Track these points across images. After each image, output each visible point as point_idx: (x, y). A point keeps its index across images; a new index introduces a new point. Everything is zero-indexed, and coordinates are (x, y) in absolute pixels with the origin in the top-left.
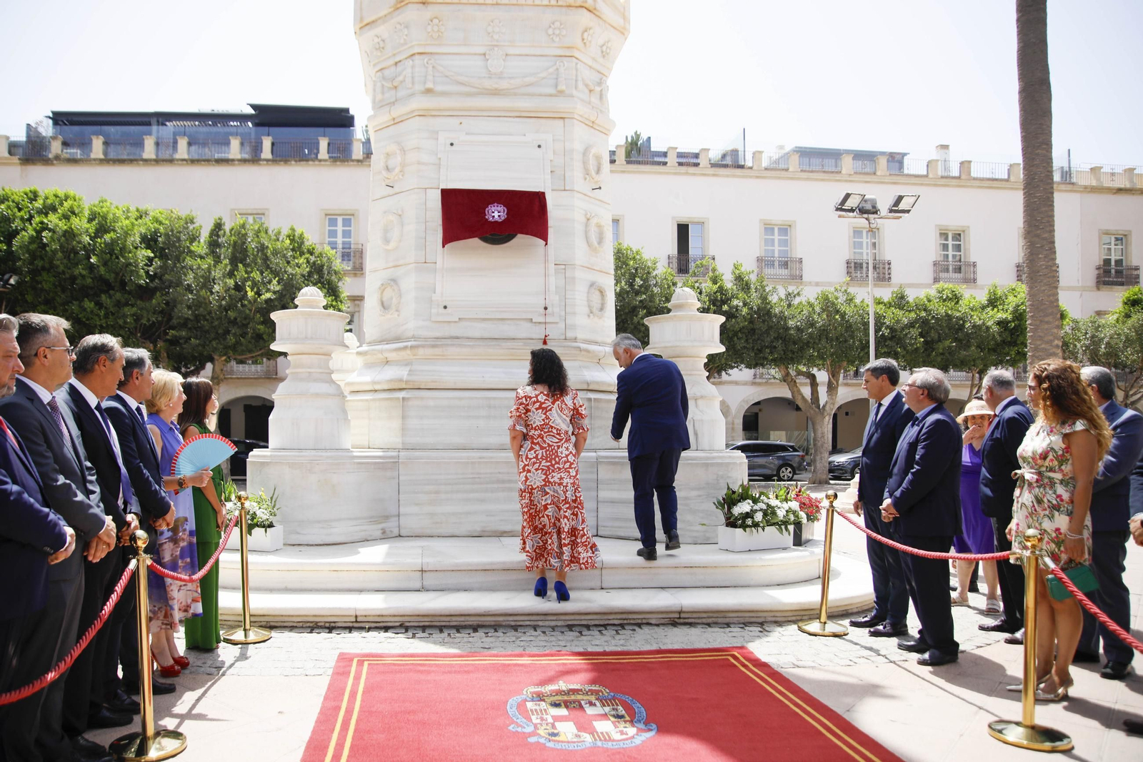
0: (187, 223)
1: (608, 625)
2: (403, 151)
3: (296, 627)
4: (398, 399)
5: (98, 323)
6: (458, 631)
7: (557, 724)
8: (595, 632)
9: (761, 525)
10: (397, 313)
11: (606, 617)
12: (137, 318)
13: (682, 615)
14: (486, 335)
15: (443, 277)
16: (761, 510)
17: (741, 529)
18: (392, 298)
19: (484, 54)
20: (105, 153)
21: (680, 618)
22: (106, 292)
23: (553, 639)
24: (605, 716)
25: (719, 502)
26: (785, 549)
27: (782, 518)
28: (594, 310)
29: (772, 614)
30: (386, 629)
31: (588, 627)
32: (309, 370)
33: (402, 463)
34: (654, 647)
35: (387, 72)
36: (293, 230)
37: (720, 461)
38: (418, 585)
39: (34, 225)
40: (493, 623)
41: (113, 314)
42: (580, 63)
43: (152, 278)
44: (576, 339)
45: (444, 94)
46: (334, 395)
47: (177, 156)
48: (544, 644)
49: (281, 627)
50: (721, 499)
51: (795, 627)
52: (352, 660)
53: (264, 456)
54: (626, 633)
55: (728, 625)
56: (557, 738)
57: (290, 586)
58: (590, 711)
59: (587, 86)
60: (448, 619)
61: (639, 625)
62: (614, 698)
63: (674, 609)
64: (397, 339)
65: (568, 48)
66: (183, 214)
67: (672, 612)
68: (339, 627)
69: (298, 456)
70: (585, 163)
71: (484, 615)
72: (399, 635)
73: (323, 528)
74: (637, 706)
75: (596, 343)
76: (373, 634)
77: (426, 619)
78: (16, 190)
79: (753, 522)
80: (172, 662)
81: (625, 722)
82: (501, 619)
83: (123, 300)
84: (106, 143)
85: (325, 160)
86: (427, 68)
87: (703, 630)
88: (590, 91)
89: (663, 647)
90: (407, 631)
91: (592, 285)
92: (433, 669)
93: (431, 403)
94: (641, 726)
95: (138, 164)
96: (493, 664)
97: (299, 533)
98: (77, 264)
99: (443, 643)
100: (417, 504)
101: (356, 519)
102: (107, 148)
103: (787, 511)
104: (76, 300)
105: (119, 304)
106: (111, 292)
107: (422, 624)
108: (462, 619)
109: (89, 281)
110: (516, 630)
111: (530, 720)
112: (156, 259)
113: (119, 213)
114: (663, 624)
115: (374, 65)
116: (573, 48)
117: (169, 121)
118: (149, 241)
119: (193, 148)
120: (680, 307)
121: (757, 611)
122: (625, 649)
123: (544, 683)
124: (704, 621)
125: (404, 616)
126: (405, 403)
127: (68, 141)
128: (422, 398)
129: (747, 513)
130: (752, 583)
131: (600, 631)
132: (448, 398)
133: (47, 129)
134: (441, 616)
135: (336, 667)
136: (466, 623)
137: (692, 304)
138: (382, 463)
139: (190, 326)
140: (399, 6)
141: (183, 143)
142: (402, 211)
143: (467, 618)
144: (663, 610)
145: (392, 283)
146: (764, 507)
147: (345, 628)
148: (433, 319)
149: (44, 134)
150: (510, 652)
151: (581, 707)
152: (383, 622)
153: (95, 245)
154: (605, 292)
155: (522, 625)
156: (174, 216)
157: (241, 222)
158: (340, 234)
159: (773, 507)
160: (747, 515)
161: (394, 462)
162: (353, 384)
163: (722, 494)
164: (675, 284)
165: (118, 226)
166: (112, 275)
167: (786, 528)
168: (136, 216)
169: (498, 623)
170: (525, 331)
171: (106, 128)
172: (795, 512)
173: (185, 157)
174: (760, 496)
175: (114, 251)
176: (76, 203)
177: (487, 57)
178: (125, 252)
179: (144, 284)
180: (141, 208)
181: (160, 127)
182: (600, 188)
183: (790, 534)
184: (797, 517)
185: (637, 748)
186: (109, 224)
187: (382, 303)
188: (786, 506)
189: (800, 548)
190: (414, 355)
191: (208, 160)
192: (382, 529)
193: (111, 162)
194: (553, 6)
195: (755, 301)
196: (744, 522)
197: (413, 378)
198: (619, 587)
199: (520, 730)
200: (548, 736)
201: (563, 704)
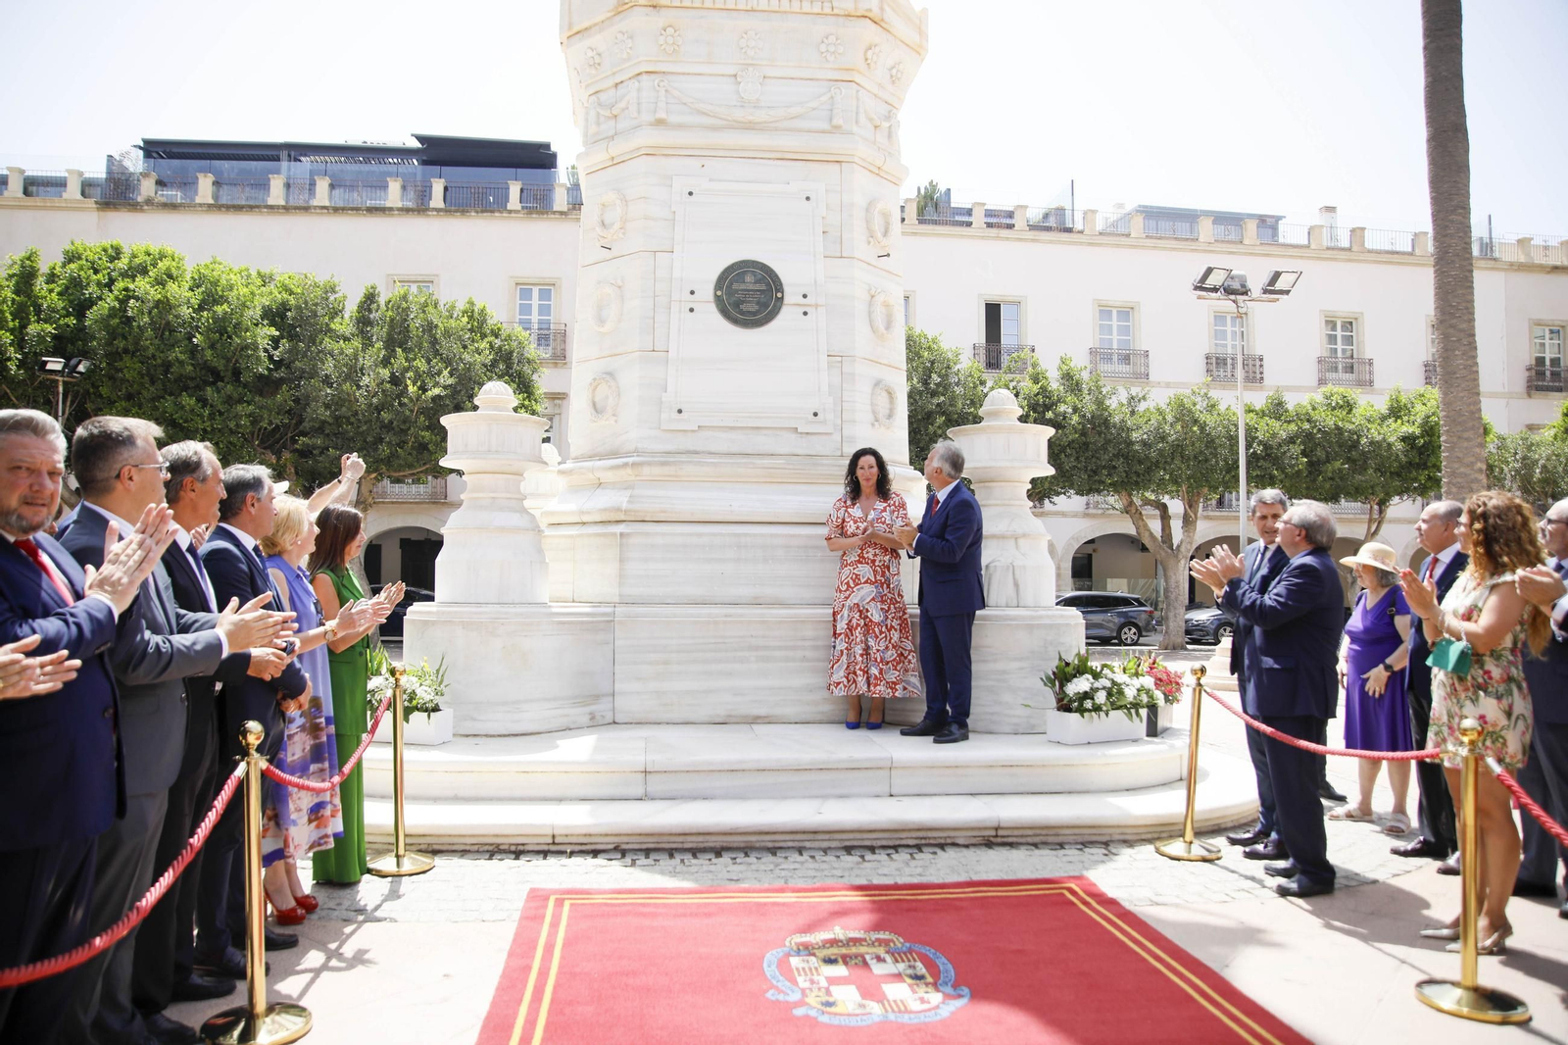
0: (326, 292)
1: (900, 846)
2: (625, 201)
3: (470, 851)
4: (615, 534)
6: (695, 856)
7: (833, 989)
8: (882, 856)
9: (1104, 708)
10: (614, 418)
11: (897, 835)
12: (255, 420)
13: (1000, 833)
14: (735, 449)
15: (678, 371)
16: (1104, 688)
17: (1077, 715)
18: (607, 398)
19: (735, 76)
20: (216, 197)
21: (997, 836)
22: (214, 383)
23: (824, 866)
24: (898, 977)
25: (1048, 678)
26: (1135, 741)
27: (1131, 700)
28: (880, 416)
29: (1120, 830)
30: (595, 853)
31: (872, 849)
32: (493, 495)
33: (619, 622)
34: (963, 878)
35: (603, 97)
37: (1047, 622)
38: (639, 791)
39: (116, 293)
40: (742, 845)
41: (221, 414)
42: (861, 91)
43: (279, 364)
45: (680, 127)
46: (528, 530)
47: (315, 202)
48: (812, 873)
49: (450, 851)
50: (1051, 673)
51: (1151, 848)
54: (925, 857)
55: (1061, 846)
56: (832, 1009)
57: (461, 793)
58: (878, 969)
59: (871, 120)
60: (681, 839)
61: (942, 846)
62: (910, 951)
63: (988, 824)
64: (614, 454)
65: (846, 69)
66: (322, 279)
67: (985, 828)
68: (530, 851)
69: (476, 613)
70: (868, 222)
71: (731, 834)
72: (613, 862)
73: (508, 712)
74: (942, 962)
76: (577, 860)
77: (650, 839)
79: (1093, 704)
80: (293, 902)
81: (927, 984)
82: (756, 838)
83: (235, 395)
84: (217, 184)
85: (517, 212)
86: (658, 92)
87: (1028, 853)
88: (876, 127)
89: (976, 878)
90: (625, 855)
91: (877, 384)
92: (660, 910)
93: (659, 540)
94: (949, 990)
95: (262, 212)
96: (743, 903)
97: (475, 720)
98: (173, 346)
99: (674, 873)
100: (639, 679)
101: (554, 699)
102: (218, 191)
103: (1138, 690)
104: (171, 394)
105: (229, 401)
106: (220, 384)
107: (644, 846)
108: (701, 838)
109: (190, 368)
110: (774, 854)
111: (794, 982)
112: (285, 340)
113: (234, 279)
114: (974, 845)
115: (587, 87)
116: (852, 69)
117: (305, 155)
118: (275, 315)
119: (337, 192)
120: (994, 414)
121: (1100, 827)
122: (923, 880)
123: (809, 928)
124: (1029, 840)
125: (620, 835)
126: (624, 540)
127: (165, 180)
128: (647, 534)
129: (1086, 693)
130: (1092, 787)
131: (888, 855)
132: (682, 534)
133: (136, 163)
134: (671, 835)
135: (526, 909)
136: (706, 845)
137: (1009, 411)
138: (592, 622)
139: (326, 432)
140: (621, 9)
141: (322, 185)
142: (623, 281)
143: (708, 838)
144: (973, 825)
145: (608, 377)
146: (1108, 684)
147: (539, 853)
148: (663, 427)
149: (132, 170)
150: (766, 886)
151: (865, 964)
152: (591, 844)
153: (199, 319)
154: (895, 393)
155: (781, 848)
156: (309, 282)
157: (402, 292)
158: (535, 309)
159: (1119, 685)
160: (1086, 695)
161: (608, 621)
162: (552, 513)
163: (1051, 666)
164: (983, 383)
165: (232, 295)
166: (223, 361)
167: (1138, 714)
168: (259, 282)
169: (749, 845)
170: (787, 444)
171: (217, 163)
172: (1148, 692)
173: (327, 203)
174: (1102, 669)
175: (225, 329)
176: (174, 264)
177: (739, 79)
178: (241, 330)
179: (266, 372)
180: (265, 271)
181: (293, 163)
182: (888, 255)
183: (1141, 721)
184: (1151, 697)
185: (943, 1022)
186: (220, 293)
187: (594, 405)
188: (1137, 683)
189: (1155, 739)
190: (637, 476)
191: (357, 209)
192: (590, 714)
193: (223, 209)
194: (826, 15)
195: (1089, 406)
196: (1081, 705)
197: (635, 506)
198: (914, 793)
199: (781, 997)
200: (820, 1006)
201: (840, 960)
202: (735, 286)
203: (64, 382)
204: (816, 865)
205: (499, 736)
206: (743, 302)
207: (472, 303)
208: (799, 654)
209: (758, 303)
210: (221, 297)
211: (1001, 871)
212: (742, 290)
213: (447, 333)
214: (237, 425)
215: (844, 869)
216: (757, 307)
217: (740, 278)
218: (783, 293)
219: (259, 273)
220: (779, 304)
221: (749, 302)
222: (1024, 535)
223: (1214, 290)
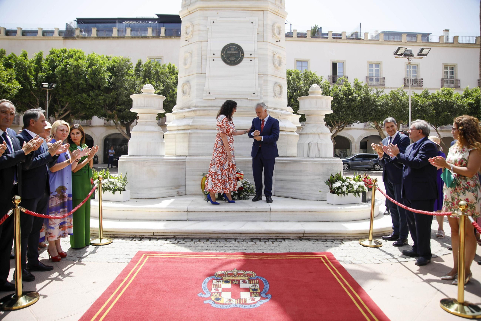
0: (126, 62)
1: (270, 239)
2: (193, 25)
3: (127, 237)
4: (187, 133)
5: (88, 103)
6: (199, 241)
7: (222, 292)
8: (262, 243)
9: (346, 192)
10: (189, 96)
11: (269, 235)
12: (105, 101)
13: (305, 235)
15: (209, 80)
16: (346, 185)
17: (336, 194)
18: (187, 89)
20: (97, 35)
21: (304, 236)
22: (92, 90)
23: (241, 245)
24: (248, 289)
25: (327, 182)
26: (357, 204)
27: (356, 189)
28: (277, 94)
29: (347, 235)
30: (166, 239)
31: (260, 240)
32: (146, 121)
33: (188, 162)
34: (287, 251)
37: (329, 162)
38: (186, 218)
39: (64, 63)
40: (216, 237)
41: (94, 99)
43: (111, 84)
46: (157, 132)
47: (126, 35)
48: (235, 248)
49: (119, 237)
50: (328, 180)
51: (357, 242)
52: (142, 255)
53: (124, 159)
54: (277, 243)
55: (326, 240)
57: (128, 218)
58: (242, 285)
60: (195, 235)
61: (284, 239)
62: (257, 279)
63: (300, 232)
64: (189, 107)
66: (125, 58)
67: (300, 233)
68: (146, 238)
69: (138, 159)
70: (273, 30)
71: (212, 233)
72: (171, 242)
73: (149, 191)
74: (266, 284)
75: (277, 109)
76: (160, 241)
77: (185, 235)
78: (57, 49)
79: (342, 191)
80: (57, 254)
82: (220, 235)
83: (99, 93)
84: (97, 31)
90: (176, 240)
91: (275, 83)
92: (178, 260)
93: (201, 135)
95: (110, 39)
96: (207, 258)
98: (80, 79)
99: (188, 247)
100: (194, 180)
101: (165, 187)
102: (98, 33)
103: (359, 186)
104: (80, 93)
105: (97, 95)
106: (94, 90)
107: (182, 237)
108: (202, 235)
109: (85, 85)
110: (226, 241)
111: (210, 290)
112: (113, 77)
113: (99, 58)
114: (295, 239)
117: (124, 21)
118: (111, 69)
119: (133, 32)
120: (313, 93)
122: (273, 251)
124: (315, 238)
126: (190, 135)
127: (82, 30)
128: (198, 133)
129: (339, 187)
130: (340, 220)
131: (265, 242)
132: (209, 133)
133: (74, 25)
134: (192, 233)
135: (134, 258)
136: (204, 237)
137: (318, 92)
138: (178, 162)
139: (126, 104)
141: (128, 30)
142: (192, 51)
143: (204, 234)
144: (295, 232)
145: (187, 83)
146: (348, 184)
147: (148, 238)
148: (204, 98)
149: (73, 27)
150: (218, 252)
151: (239, 283)
152: (165, 236)
153: (88, 71)
154: (282, 86)
155: (229, 238)
156: (121, 59)
157: (149, 61)
159: (352, 184)
160: (340, 188)
161: (184, 162)
163: (328, 177)
164: (329, 87)
165: (98, 63)
166: (95, 83)
167: (358, 194)
168: (107, 59)
169: (218, 237)
170: (246, 103)
171: (98, 25)
172: (362, 187)
173: (130, 36)
174: (346, 179)
175: (96, 73)
176: (81, 54)
178: (100, 73)
179: (108, 86)
180: (109, 56)
181: (120, 24)
182: (280, 41)
183: (360, 197)
184: (363, 189)
187: (183, 92)
188: (358, 184)
189: (365, 203)
190: (195, 114)
191: (138, 37)
192: (177, 192)
193: (99, 38)
195: (363, 94)
196: (338, 191)
197: (194, 124)
198: (279, 220)
199: (203, 295)
200: (215, 300)
201: (230, 281)
202: (228, 52)
203: (49, 91)
204: (238, 245)
205: (145, 199)
206: (230, 57)
207: (170, 64)
209: (235, 57)
210: (94, 64)
211: (301, 249)
212: (230, 53)
213: (162, 74)
214: (99, 103)
215: (247, 247)
216: (235, 59)
217: (229, 49)
218: (243, 54)
219: (107, 57)
220: (242, 57)
221: (232, 57)
222: (322, 133)
223: (401, 55)
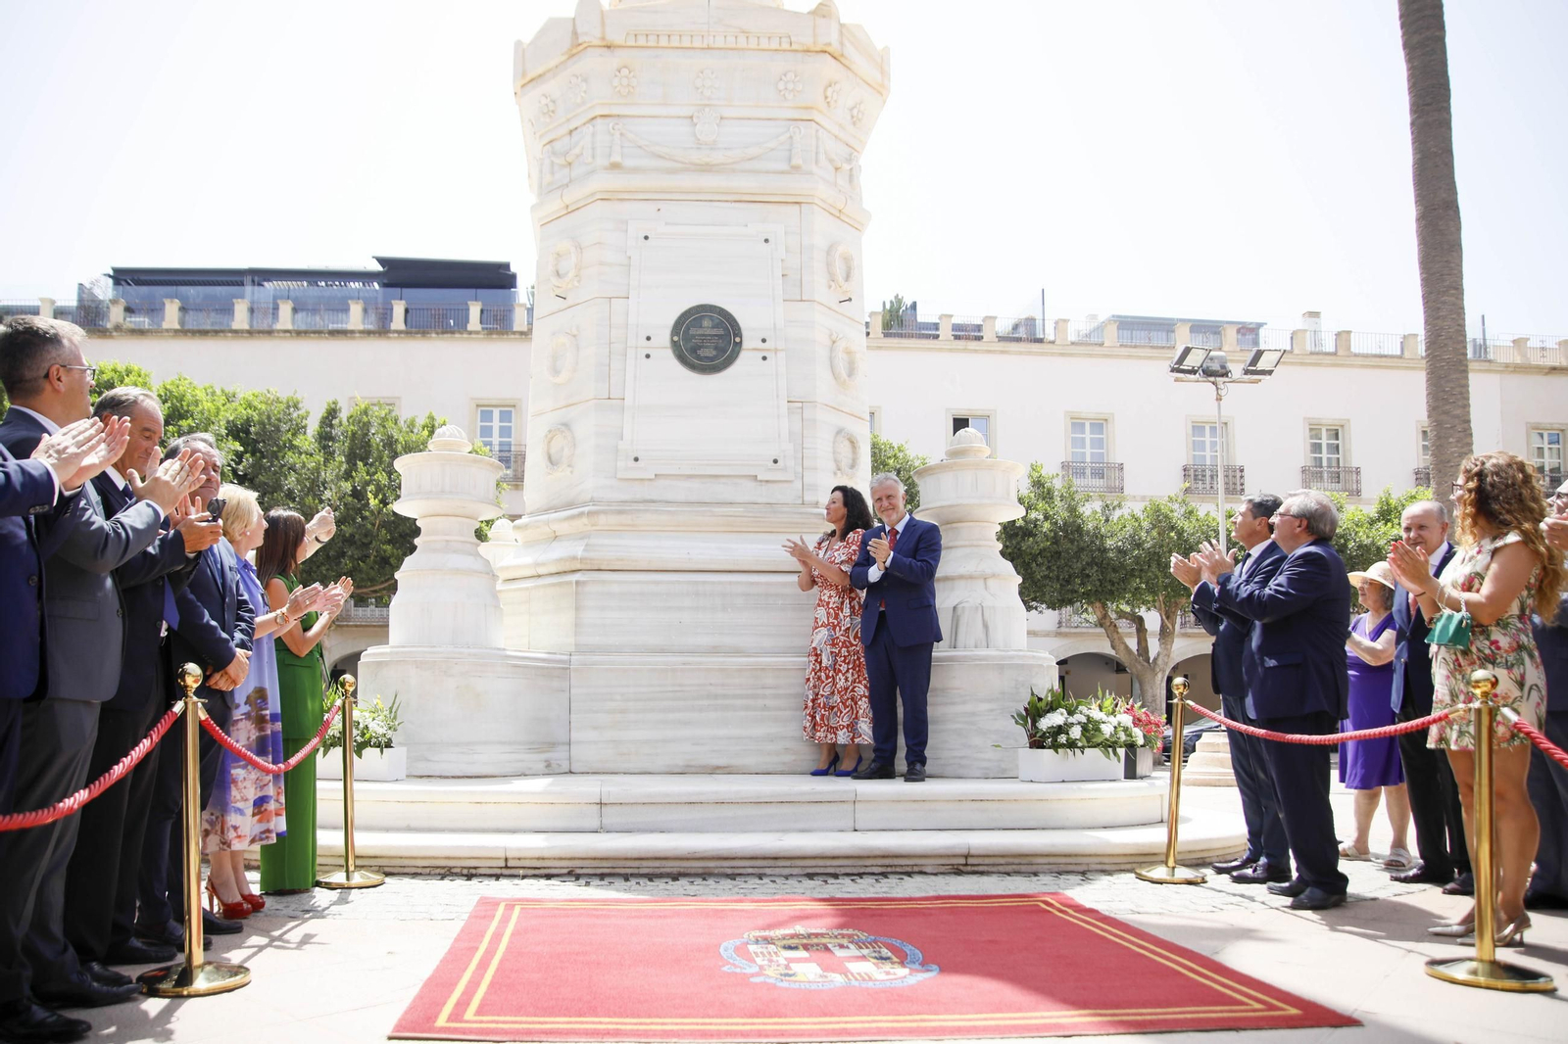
0: (289, 408)
1: (865, 873)
2: (580, 248)
3: (421, 874)
4: (570, 583)
6: (651, 880)
7: (792, 965)
8: (846, 881)
9: (1080, 744)
10: (570, 469)
11: (861, 862)
13: (971, 861)
14: (692, 498)
15: (634, 418)
16: (1079, 723)
17: (1051, 752)
18: (562, 449)
19: (691, 117)
20: (182, 322)
21: (966, 865)
24: (863, 958)
25: (1019, 715)
26: (1112, 781)
27: (1108, 736)
28: (844, 465)
30: (549, 877)
31: (836, 876)
32: (447, 538)
33: (575, 670)
34: (930, 894)
35: (558, 145)
36: (432, 418)
37: (1019, 662)
38: (595, 824)
40: (700, 871)
42: (821, 131)
44: (817, 503)
45: (635, 170)
47: (278, 326)
48: (773, 890)
50: (1022, 711)
51: (1132, 875)
52: (497, 904)
54: (891, 882)
55: (1035, 874)
56: (792, 978)
57: (413, 824)
58: (839, 953)
59: (831, 161)
60: (637, 864)
61: (909, 874)
62: (875, 941)
63: (958, 851)
64: (570, 505)
65: (806, 108)
66: (284, 396)
67: (955, 856)
68: (481, 875)
70: (829, 265)
71: (688, 859)
72: (567, 883)
73: (462, 753)
74: (908, 948)
76: (525, 881)
77: (606, 864)
79: (1068, 740)
80: (239, 899)
81: (893, 963)
82: (712, 864)
84: (183, 309)
85: (477, 333)
86: (613, 135)
87: (999, 879)
88: (837, 169)
89: (942, 893)
91: (839, 432)
93: (616, 589)
94: (917, 966)
95: (225, 336)
97: (429, 761)
100: (595, 728)
101: (509, 743)
102: (184, 316)
103: (1115, 727)
107: (599, 870)
108: (657, 864)
110: (734, 880)
111: (752, 961)
112: (248, 455)
113: (199, 394)
114: (943, 873)
115: (541, 137)
116: (812, 108)
117: (269, 280)
118: (239, 431)
119: (300, 316)
120: (962, 452)
121: (1076, 855)
122: (889, 896)
123: (770, 927)
124: (1001, 869)
125: (575, 860)
126: (580, 589)
127: (133, 307)
128: (604, 582)
129: (1060, 727)
131: (852, 880)
133: (105, 290)
134: (626, 859)
135: (474, 912)
136: (662, 870)
137: (979, 450)
138: (547, 668)
140: (574, 51)
141: (285, 309)
142: (578, 330)
143: (664, 863)
144: (942, 852)
145: (563, 428)
146: (1084, 720)
147: (490, 876)
148: (619, 476)
149: (101, 298)
150: (724, 898)
151: (827, 949)
152: (544, 868)
154: (857, 442)
155: (740, 874)
156: (272, 397)
157: (364, 407)
158: (496, 432)
159: (1095, 721)
160: (1060, 730)
161: (563, 668)
162: (507, 568)
163: (1023, 702)
165: (196, 410)
167: (1115, 753)
168: (224, 399)
169: (707, 870)
170: (747, 492)
171: (183, 289)
172: (1126, 730)
173: (290, 327)
176: (140, 379)
177: (695, 120)
180: (229, 390)
181: (256, 288)
182: (850, 300)
183: (1119, 761)
184: (1130, 735)
185: (911, 987)
186: (185, 408)
187: (550, 457)
188: (1114, 721)
189: (1133, 782)
190: (593, 525)
191: (319, 332)
192: (546, 761)
193: (189, 334)
194: (784, 51)
195: (1061, 513)
196: (1055, 740)
197: (591, 555)
198: (879, 827)
199: (738, 970)
200: (779, 976)
201: (801, 947)
202: (692, 331)
204: (777, 886)
205: (453, 777)
206: (700, 348)
208: (760, 702)
209: (716, 348)
210: (187, 411)
211: (972, 890)
212: (700, 335)
216: (714, 353)
217: (698, 323)
218: (741, 338)
219: (223, 391)
220: (737, 348)
221: (707, 347)
222: (994, 576)
223: (1193, 372)
